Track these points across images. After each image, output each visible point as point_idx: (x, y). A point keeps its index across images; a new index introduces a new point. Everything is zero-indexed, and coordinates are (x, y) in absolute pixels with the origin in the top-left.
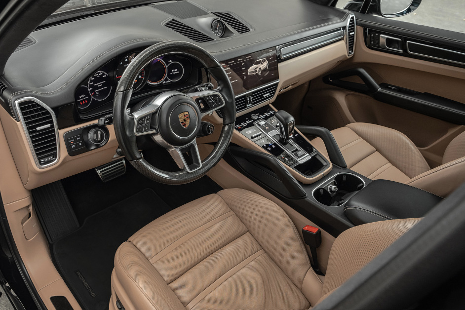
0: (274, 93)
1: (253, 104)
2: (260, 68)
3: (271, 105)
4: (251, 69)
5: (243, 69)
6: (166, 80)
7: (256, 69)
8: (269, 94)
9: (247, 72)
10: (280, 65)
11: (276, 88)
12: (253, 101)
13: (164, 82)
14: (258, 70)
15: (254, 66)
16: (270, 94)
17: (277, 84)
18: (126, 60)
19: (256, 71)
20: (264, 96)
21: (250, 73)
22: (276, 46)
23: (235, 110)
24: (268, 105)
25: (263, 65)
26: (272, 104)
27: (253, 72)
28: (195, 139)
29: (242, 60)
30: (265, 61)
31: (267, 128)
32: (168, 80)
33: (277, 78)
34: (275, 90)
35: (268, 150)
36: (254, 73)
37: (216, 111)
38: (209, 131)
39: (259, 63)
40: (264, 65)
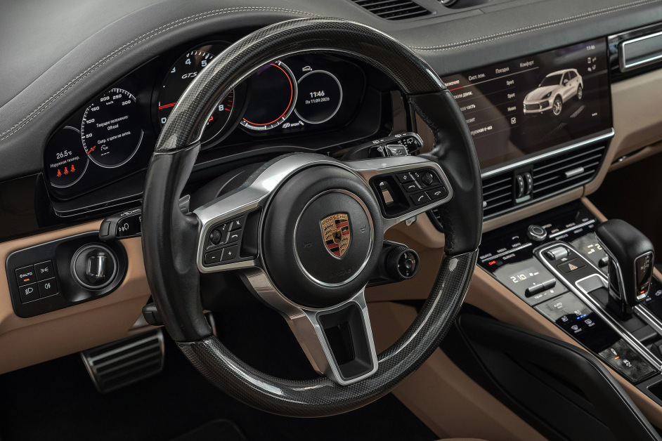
0: (597, 168)
1: (535, 196)
2: (559, 97)
3: (586, 201)
4: (534, 97)
5: (510, 96)
6: (293, 119)
7: (546, 97)
8: (581, 170)
9: (520, 106)
10: (617, 89)
11: (604, 152)
12: (535, 188)
13: (286, 125)
14: (551, 100)
15: (541, 91)
16: (586, 170)
17: (607, 142)
18: (188, 62)
19: (547, 104)
20: (569, 174)
21: (529, 107)
22: (606, 36)
23: (480, 213)
24: (577, 203)
25: (568, 87)
26: (590, 197)
27: (537, 107)
28: (363, 290)
29: (507, 73)
30: (573, 75)
31: (572, 267)
32: (297, 120)
33: (607, 123)
34: (601, 160)
35: (571, 333)
36: (541, 110)
37: (428, 213)
38: (403, 269)
39: (555, 80)
40: (572, 87)
